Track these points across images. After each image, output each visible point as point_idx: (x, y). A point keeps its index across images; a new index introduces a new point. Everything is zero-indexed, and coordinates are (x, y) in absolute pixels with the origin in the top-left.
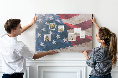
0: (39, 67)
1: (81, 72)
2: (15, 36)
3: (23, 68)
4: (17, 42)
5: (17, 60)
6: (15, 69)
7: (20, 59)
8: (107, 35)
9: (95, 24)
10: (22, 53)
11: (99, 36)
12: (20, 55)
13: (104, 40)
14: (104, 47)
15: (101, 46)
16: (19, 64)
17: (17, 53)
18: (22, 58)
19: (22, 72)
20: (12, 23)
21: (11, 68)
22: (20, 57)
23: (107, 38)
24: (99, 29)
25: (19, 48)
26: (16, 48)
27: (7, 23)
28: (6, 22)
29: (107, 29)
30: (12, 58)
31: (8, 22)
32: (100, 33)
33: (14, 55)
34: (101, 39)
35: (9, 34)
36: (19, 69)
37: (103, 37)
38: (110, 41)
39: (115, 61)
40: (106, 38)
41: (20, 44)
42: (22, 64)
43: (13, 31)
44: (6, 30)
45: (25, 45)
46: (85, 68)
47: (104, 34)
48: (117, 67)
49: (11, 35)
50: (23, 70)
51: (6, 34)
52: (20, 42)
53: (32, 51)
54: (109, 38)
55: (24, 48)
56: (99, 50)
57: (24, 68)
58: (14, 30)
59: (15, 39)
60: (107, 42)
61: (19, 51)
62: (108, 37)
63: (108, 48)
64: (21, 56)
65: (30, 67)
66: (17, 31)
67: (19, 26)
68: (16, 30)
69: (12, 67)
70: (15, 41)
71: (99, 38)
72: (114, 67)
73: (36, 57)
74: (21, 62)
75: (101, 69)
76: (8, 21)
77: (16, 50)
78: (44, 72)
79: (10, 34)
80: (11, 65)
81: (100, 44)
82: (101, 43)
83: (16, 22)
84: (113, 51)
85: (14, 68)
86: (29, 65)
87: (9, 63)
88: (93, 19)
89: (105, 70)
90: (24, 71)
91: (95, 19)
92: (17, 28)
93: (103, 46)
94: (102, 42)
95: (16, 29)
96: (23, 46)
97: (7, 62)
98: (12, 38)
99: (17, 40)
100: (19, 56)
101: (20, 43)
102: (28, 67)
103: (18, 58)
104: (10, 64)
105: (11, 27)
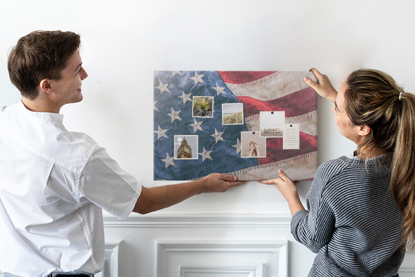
0: (162, 247)
2: (53, 107)
3: (90, 253)
4: (65, 136)
5: (62, 215)
6: (54, 257)
7: (78, 211)
8: (383, 103)
10: (86, 187)
11: (348, 110)
12: (77, 194)
13: (369, 125)
14: (370, 157)
15: (355, 154)
16: (72, 236)
17: (65, 186)
18: (86, 206)
19: (88, 270)
20: (42, 50)
21: (38, 253)
22: (79, 204)
23: (383, 117)
25: (74, 162)
26: (60, 164)
27: (19, 50)
28: (14, 43)
29: (382, 77)
30: (44, 209)
31: (26, 48)
32: (350, 94)
33: (52, 193)
34: (355, 123)
36: (73, 258)
37: (364, 111)
38: (394, 131)
40: (378, 116)
41: (77, 145)
42: (87, 234)
43: (47, 86)
44: (14, 80)
45: (99, 150)
47: (367, 100)
49: (39, 101)
50: (89, 261)
52: (78, 135)
53: (130, 177)
54: (393, 117)
55: (94, 160)
56: (346, 170)
57: (95, 255)
58: (53, 83)
59: (53, 120)
60: (381, 134)
61: (73, 175)
62: (388, 114)
63: (388, 161)
64: (82, 199)
65: (123, 246)
66: (64, 85)
67: (72, 62)
68: (61, 83)
69: (42, 248)
70: (57, 132)
71: (347, 119)
73: (148, 203)
74: (82, 226)
75: (356, 257)
76: (22, 41)
77: (58, 173)
78: (186, 271)
79: (33, 99)
80: (39, 240)
81: (354, 146)
82: (357, 139)
83: (58, 45)
85: (52, 254)
86: (118, 241)
87: (28, 228)
89: (374, 260)
90: (97, 267)
92: (65, 73)
93: (365, 152)
94: (361, 133)
95: (58, 78)
96: (91, 152)
97: (21, 226)
98: (41, 120)
99: (62, 127)
100: (70, 198)
101: (78, 141)
102: (112, 246)
104: (30, 236)
105: (39, 69)
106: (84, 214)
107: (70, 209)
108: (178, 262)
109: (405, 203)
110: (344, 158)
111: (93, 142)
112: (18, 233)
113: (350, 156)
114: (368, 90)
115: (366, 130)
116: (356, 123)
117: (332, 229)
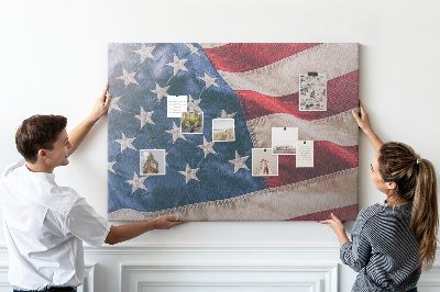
0: (124, 267)
1: (323, 283)
2: (48, 169)
3: (74, 272)
4: (56, 189)
7: (66, 242)
8: (405, 166)
9: (366, 131)
10: (71, 225)
11: (380, 171)
12: (65, 230)
13: (396, 182)
14: (396, 203)
15: (386, 202)
16: (61, 260)
18: (72, 239)
19: (72, 284)
20: (39, 128)
21: (37, 272)
22: (66, 238)
23: (406, 175)
24: (378, 147)
25: (62, 208)
26: (52, 209)
27: (23, 129)
31: (29, 127)
32: (382, 160)
33: (48, 230)
35: (29, 164)
36: (62, 276)
37: (392, 172)
38: (413, 186)
39: (431, 250)
40: (402, 175)
41: (65, 196)
42: (72, 258)
43: (44, 154)
44: (20, 150)
45: (81, 199)
46: (335, 270)
47: (394, 164)
48: (438, 267)
51: (20, 165)
52: (66, 189)
54: (412, 176)
55: (77, 207)
57: (77, 273)
58: (48, 152)
59: (47, 178)
60: (404, 188)
62: (409, 174)
64: (68, 234)
65: (97, 267)
66: (55, 153)
67: (61, 137)
68: (53, 151)
69: (40, 268)
70: (51, 187)
71: (380, 177)
72: (429, 268)
74: (68, 253)
77: (52, 216)
78: (141, 285)
80: (38, 263)
81: (385, 197)
82: (387, 191)
83: (51, 125)
84: (424, 218)
85: (47, 273)
86: (94, 263)
87: (30, 254)
88: (360, 115)
91: (367, 115)
92: (56, 144)
93: (392, 201)
94: (390, 187)
95: (51, 148)
96: (74, 201)
97: (25, 253)
99: (54, 183)
100: (60, 233)
101: (65, 193)
102: (89, 267)
103: (57, 239)
105: (38, 142)
106: (70, 244)
107: (60, 241)
108: (136, 278)
109: (421, 237)
110: (377, 205)
111: (76, 194)
112: (23, 257)
113: (382, 203)
114: (395, 157)
115: (393, 186)
116: (386, 180)
117: (369, 255)
